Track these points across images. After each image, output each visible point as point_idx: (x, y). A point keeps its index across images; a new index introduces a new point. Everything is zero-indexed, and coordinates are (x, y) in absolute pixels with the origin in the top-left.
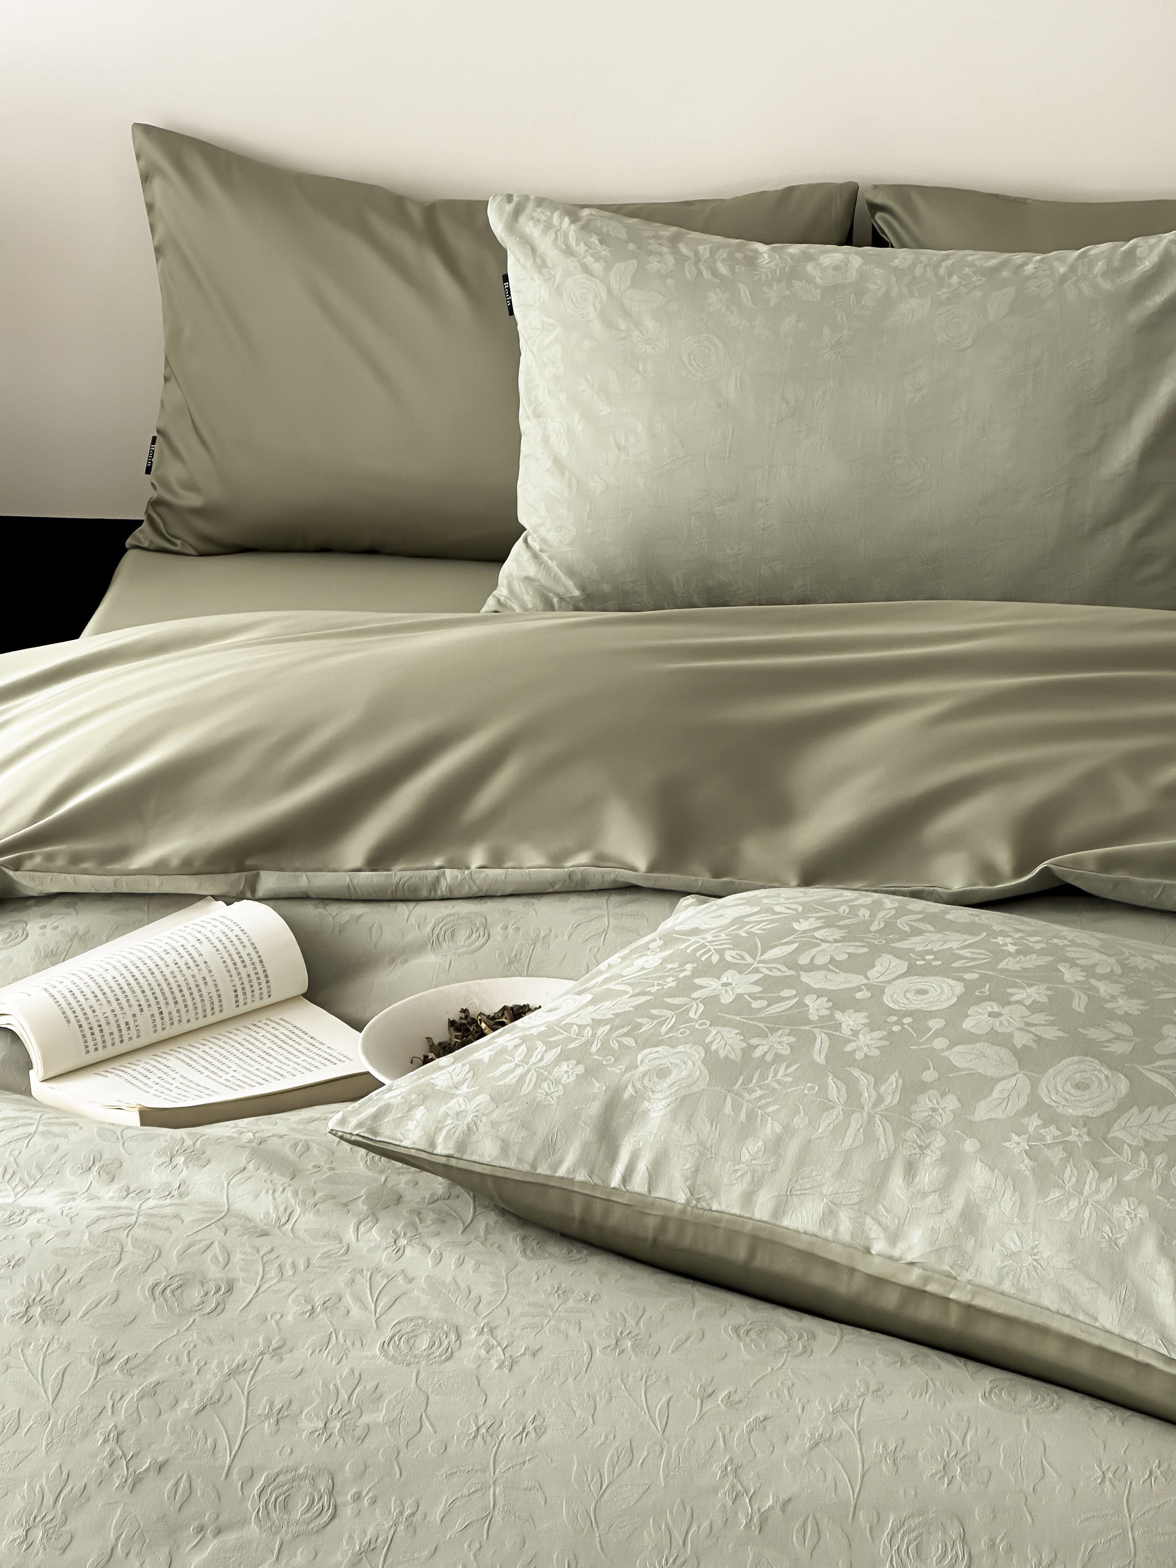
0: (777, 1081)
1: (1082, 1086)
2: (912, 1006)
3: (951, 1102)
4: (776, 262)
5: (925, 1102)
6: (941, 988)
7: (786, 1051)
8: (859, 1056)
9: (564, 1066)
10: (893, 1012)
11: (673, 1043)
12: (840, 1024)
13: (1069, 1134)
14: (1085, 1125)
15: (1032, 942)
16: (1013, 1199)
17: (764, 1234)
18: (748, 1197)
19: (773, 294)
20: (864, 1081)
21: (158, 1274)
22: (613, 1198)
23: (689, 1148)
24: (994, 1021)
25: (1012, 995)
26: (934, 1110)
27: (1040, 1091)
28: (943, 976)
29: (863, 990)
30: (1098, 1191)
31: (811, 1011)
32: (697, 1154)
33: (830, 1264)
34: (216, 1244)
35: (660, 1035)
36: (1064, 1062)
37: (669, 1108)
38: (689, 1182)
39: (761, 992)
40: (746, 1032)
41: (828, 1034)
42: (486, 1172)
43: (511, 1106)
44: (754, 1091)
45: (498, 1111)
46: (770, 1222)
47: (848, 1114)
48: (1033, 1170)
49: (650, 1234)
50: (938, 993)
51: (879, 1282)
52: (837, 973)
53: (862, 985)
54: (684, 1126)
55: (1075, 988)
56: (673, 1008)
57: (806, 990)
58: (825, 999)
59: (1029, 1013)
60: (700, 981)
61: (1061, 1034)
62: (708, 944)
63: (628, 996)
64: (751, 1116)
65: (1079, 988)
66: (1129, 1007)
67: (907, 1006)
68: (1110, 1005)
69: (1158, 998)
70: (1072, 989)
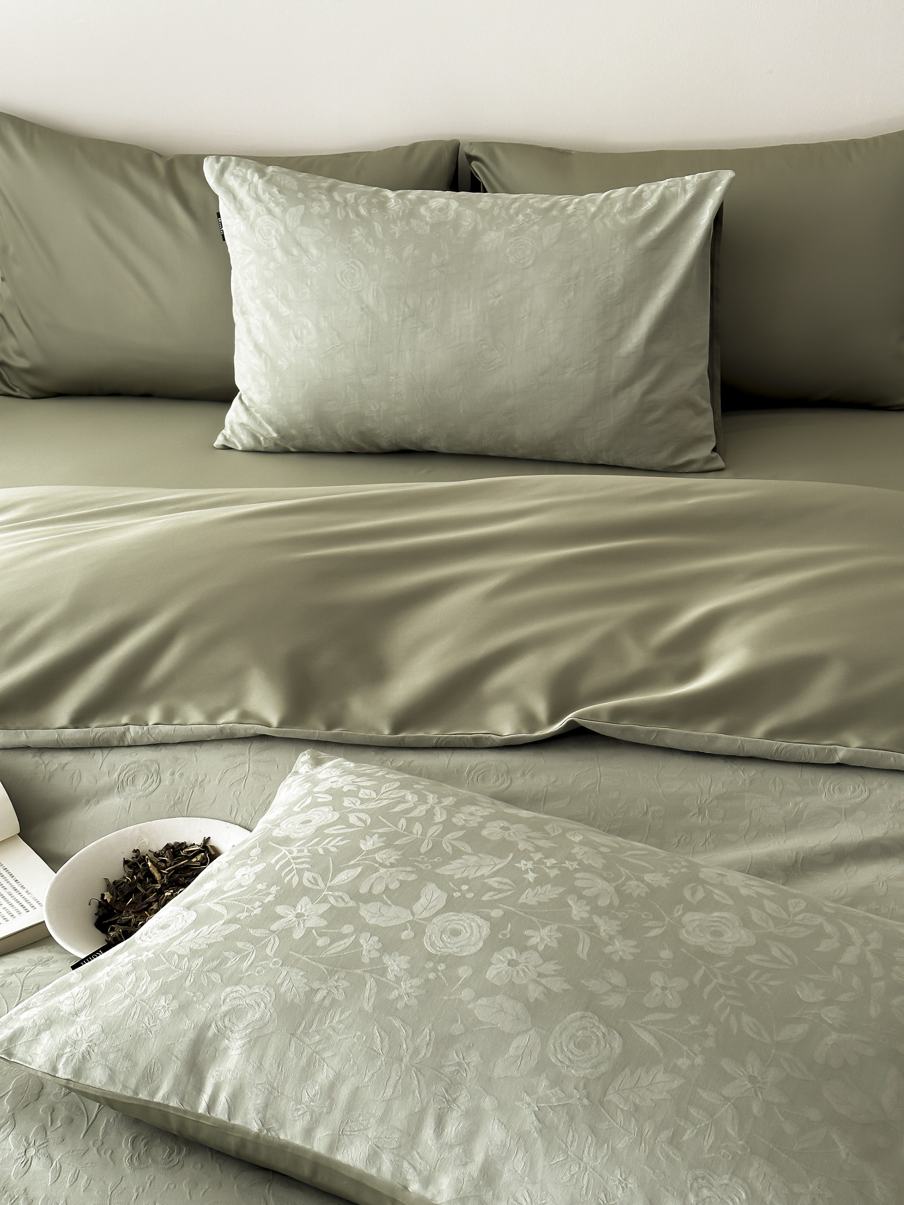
0: (333, 1027)
1: (583, 1045)
2: (446, 950)
3: (475, 1058)
4: (398, 203)
5: (453, 1056)
6: (471, 927)
7: (340, 996)
8: (400, 1005)
9: (162, 1001)
10: (430, 957)
11: (250, 982)
12: (387, 968)
13: (571, 1096)
14: (584, 1087)
15: (548, 868)
16: (524, 1160)
17: (322, 1163)
18: (309, 1132)
19: (397, 230)
20: (404, 1032)
22: (201, 1122)
23: (259, 1087)
24: (512, 971)
25: (529, 937)
26: (459, 1064)
27: (548, 1049)
28: (474, 913)
29: (407, 929)
30: (595, 1157)
31: (364, 952)
32: (266, 1092)
33: (377, 1193)
35: (241, 972)
36: (568, 1018)
37: (244, 1048)
38: (260, 1115)
39: (326, 927)
40: (310, 974)
41: (376, 980)
43: (117, 1038)
44: (314, 1036)
45: (108, 1042)
46: (326, 1155)
47: (389, 1065)
48: (540, 1132)
50: (468, 935)
52: (389, 905)
53: (408, 922)
54: (256, 1066)
55: (580, 927)
56: (255, 941)
57: (362, 927)
58: (376, 938)
59: (541, 962)
60: (280, 909)
61: (566, 986)
62: (292, 860)
63: (223, 921)
64: (310, 1062)
65: (583, 928)
66: (623, 950)
67: (442, 950)
68: (609, 949)
69: (648, 935)
70: (578, 930)
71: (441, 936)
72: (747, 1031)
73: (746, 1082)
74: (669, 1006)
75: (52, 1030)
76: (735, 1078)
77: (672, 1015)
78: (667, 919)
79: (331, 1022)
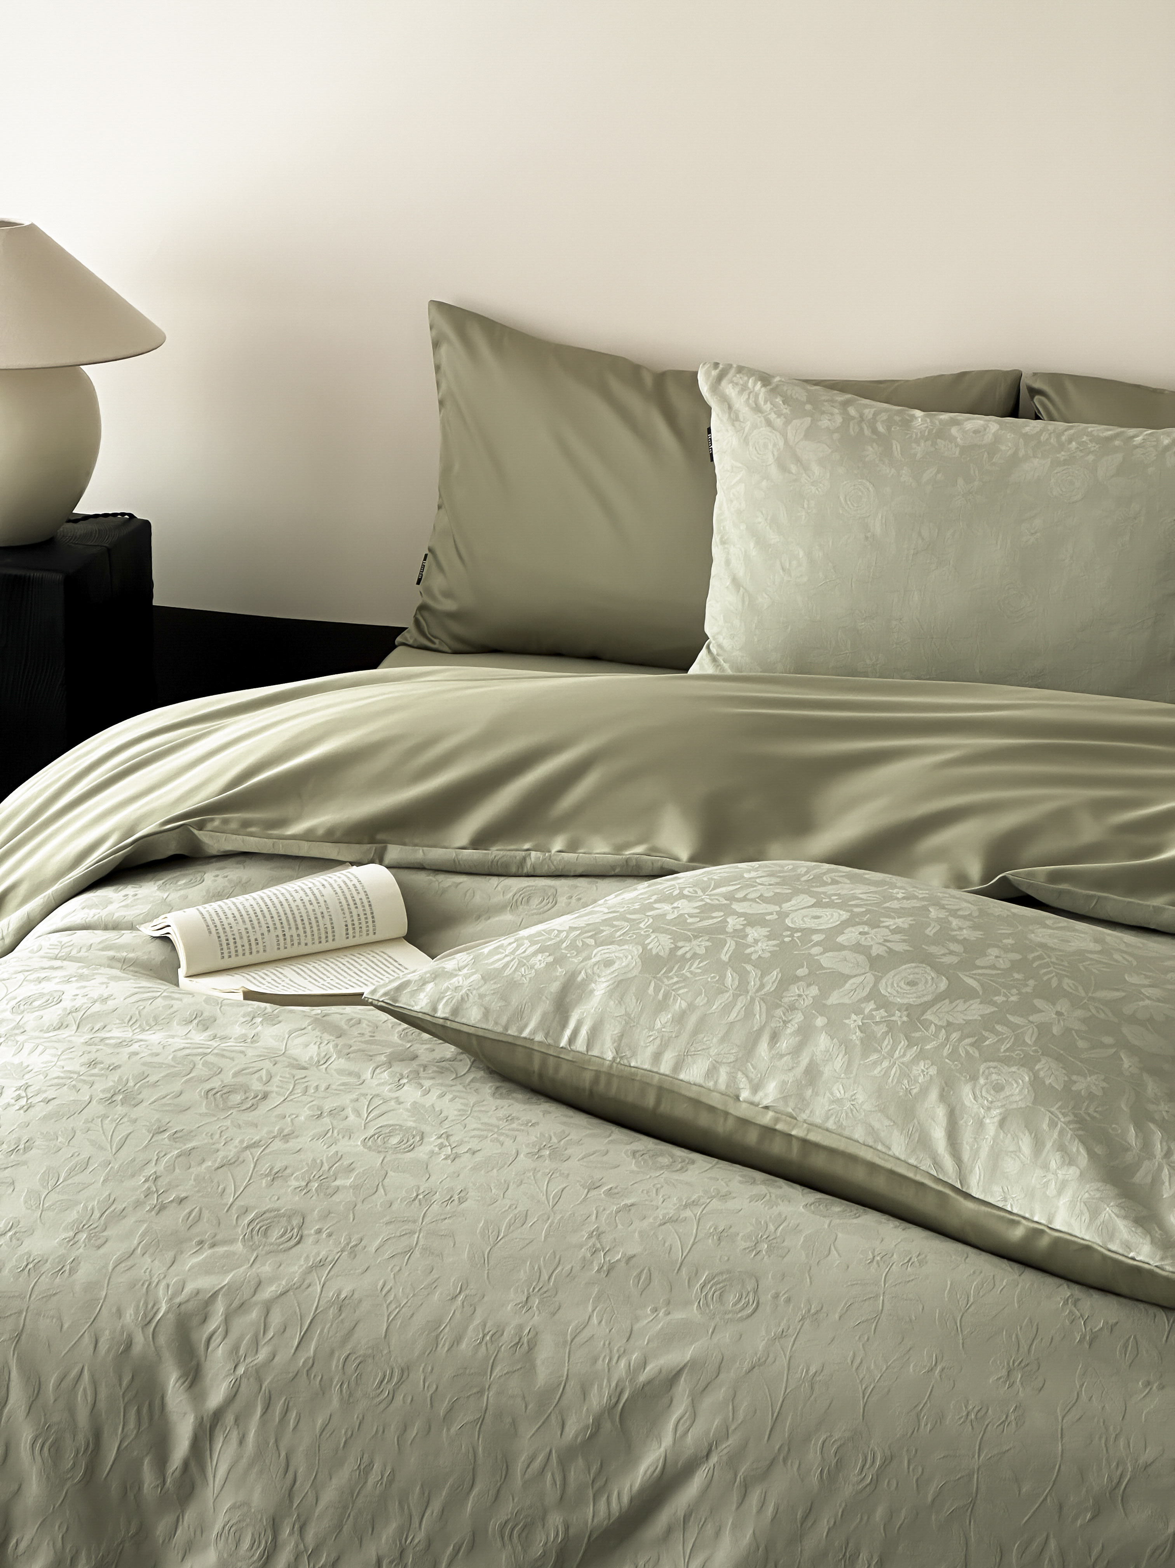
0: (691, 972)
1: (912, 984)
2: (805, 926)
3: (814, 991)
4: (926, 425)
5: (794, 990)
6: (833, 915)
7: (702, 951)
8: (754, 957)
9: (539, 957)
10: (789, 928)
11: (621, 943)
12: (748, 935)
13: (894, 1015)
14: (906, 1010)
16: (843, 1060)
17: (666, 1086)
18: (657, 1057)
19: (919, 450)
20: (753, 974)
21: (216, 1083)
22: (562, 1056)
23: (618, 1018)
24: (861, 938)
25: (883, 922)
26: (800, 996)
27: (880, 985)
28: (838, 909)
29: (773, 915)
30: (904, 1055)
31: (729, 926)
32: (624, 1022)
33: (712, 1109)
34: (264, 1071)
35: (615, 938)
36: (904, 967)
37: (608, 989)
38: (615, 1045)
39: (699, 913)
40: (676, 937)
41: (736, 942)
42: (470, 1032)
43: (495, 983)
44: (672, 978)
45: (486, 987)
46: (671, 1075)
47: (736, 997)
48: (862, 1040)
49: (587, 1085)
50: (829, 919)
51: (744, 1122)
52: (761, 903)
53: (774, 911)
54: (617, 1002)
55: (934, 921)
56: (631, 921)
57: (731, 913)
58: (742, 919)
59: (890, 934)
60: (658, 906)
61: (908, 948)
64: (666, 996)
65: (936, 921)
66: (969, 935)
67: (802, 926)
68: (955, 933)
69: (997, 932)
70: (931, 921)
71: (803, 919)
72: (1066, 987)
73: (1053, 1015)
74: (998, 967)
75: (436, 981)
76: (1043, 1011)
77: (999, 972)
79: (690, 968)
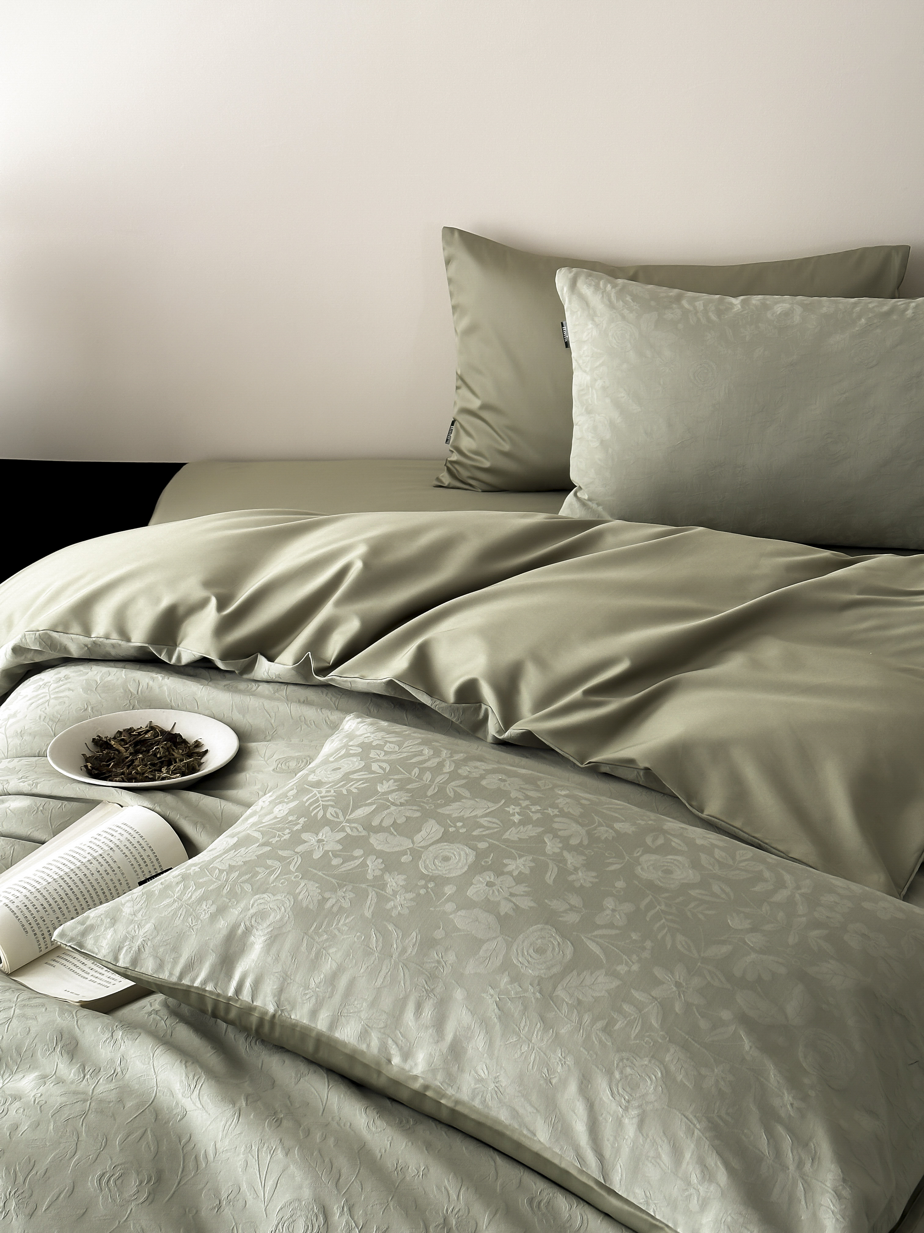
0: (338, 929)
1: (540, 951)
2: (436, 872)
3: (451, 957)
5: (434, 955)
6: (460, 855)
7: (346, 904)
8: (394, 913)
9: (204, 905)
10: (423, 877)
11: (275, 892)
12: (387, 884)
13: (526, 991)
14: (538, 984)
15: (532, 812)
16: (485, 1039)
17: (324, 1039)
18: (314, 1013)
20: (395, 935)
22: (230, 1003)
23: (276, 974)
24: (489, 890)
25: (506, 865)
26: (438, 962)
27: (512, 953)
28: (464, 844)
29: (407, 854)
30: (542, 1039)
31: (369, 871)
32: (281, 979)
33: (366, 1066)
35: (268, 884)
36: (531, 929)
37: (265, 943)
38: (276, 998)
39: (341, 851)
40: (323, 886)
41: (377, 893)
43: (167, 934)
44: (322, 935)
45: (158, 937)
46: (327, 1032)
47: (381, 960)
48: (499, 1018)
50: (456, 861)
51: (397, 1083)
52: (395, 835)
53: (408, 849)
54: (274, 958)
55: (551, 859)
56: (281, 859)
57: (370, 851)
58: (381, 861)
59: (514, 884)
60: (305, 836)
61: (532, 904)
62: (320, 799)
63: (258, 844)
64: (318, 955)
65: (553, 860)
66: (585, 879)
67: (434, 872)
68: (572, 878)
69: (607, 869)
70: (549, 861)
71: (434, 861)
72: (679, 947)
73: (673, 986)
74: (616, 924)
75: (116, 927)
76: (664, 983)
77: (618, 932)
78: (627, 858)
79: (337, 924)
